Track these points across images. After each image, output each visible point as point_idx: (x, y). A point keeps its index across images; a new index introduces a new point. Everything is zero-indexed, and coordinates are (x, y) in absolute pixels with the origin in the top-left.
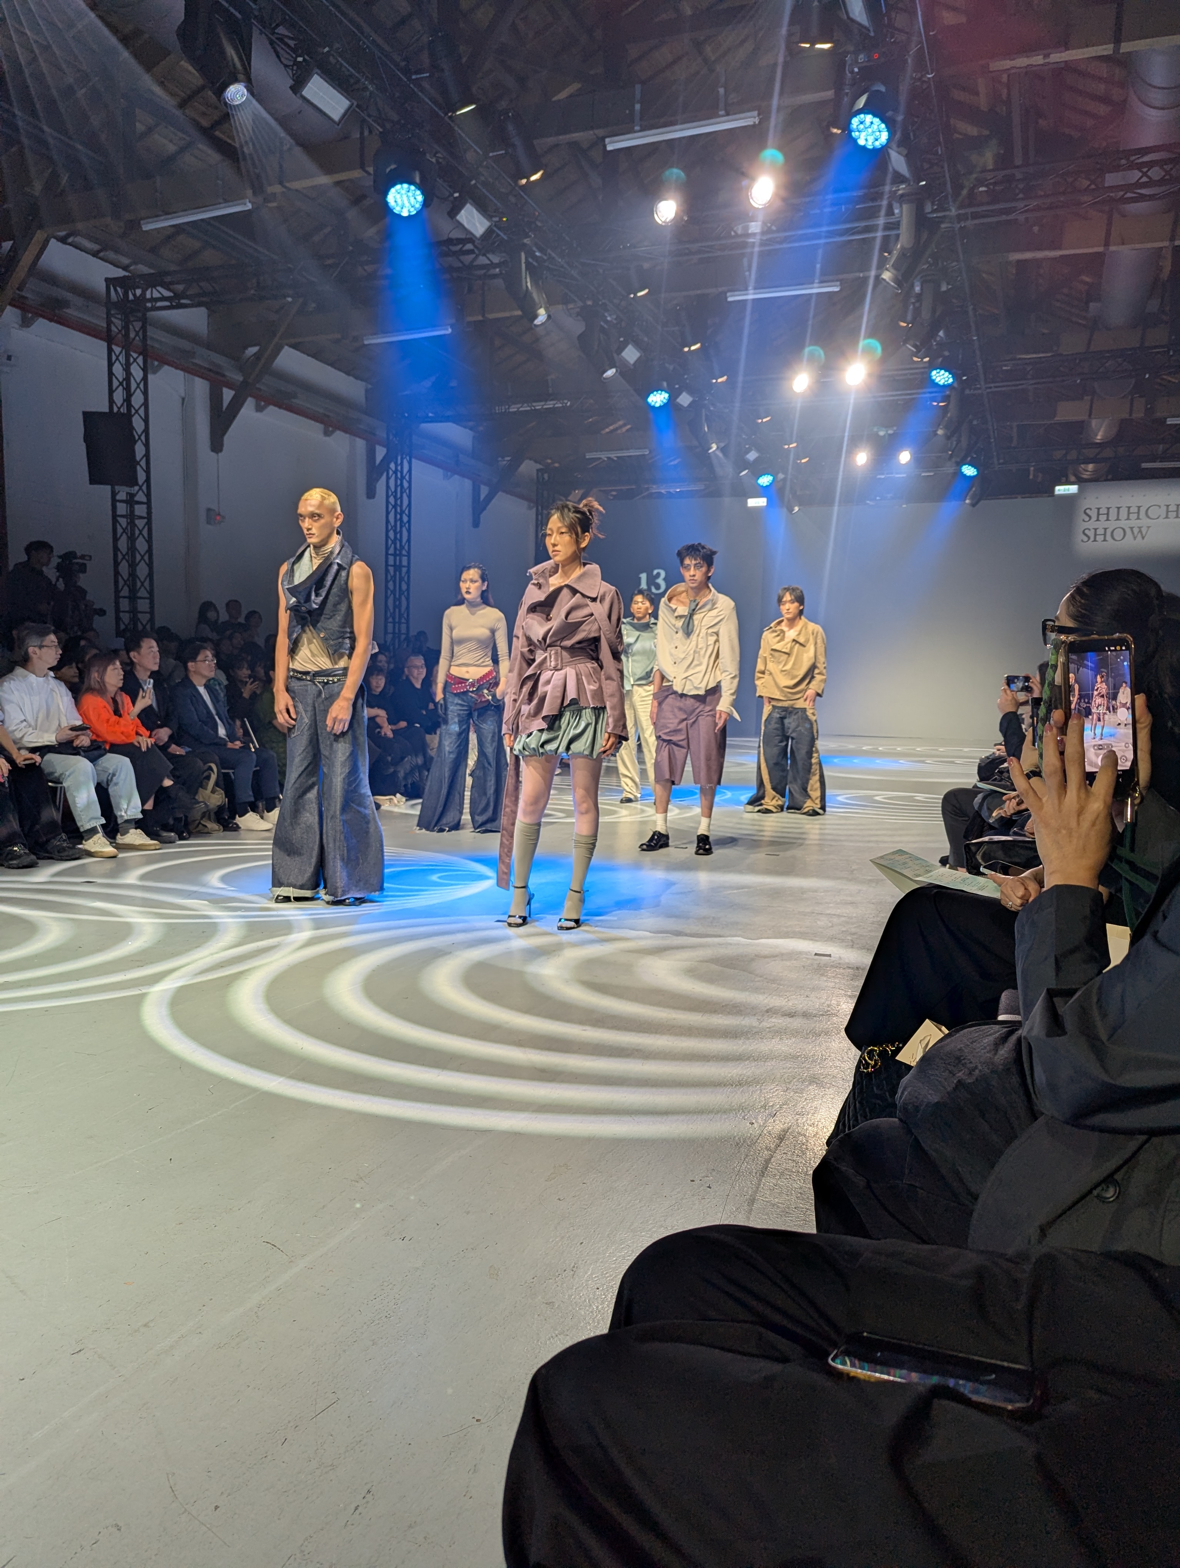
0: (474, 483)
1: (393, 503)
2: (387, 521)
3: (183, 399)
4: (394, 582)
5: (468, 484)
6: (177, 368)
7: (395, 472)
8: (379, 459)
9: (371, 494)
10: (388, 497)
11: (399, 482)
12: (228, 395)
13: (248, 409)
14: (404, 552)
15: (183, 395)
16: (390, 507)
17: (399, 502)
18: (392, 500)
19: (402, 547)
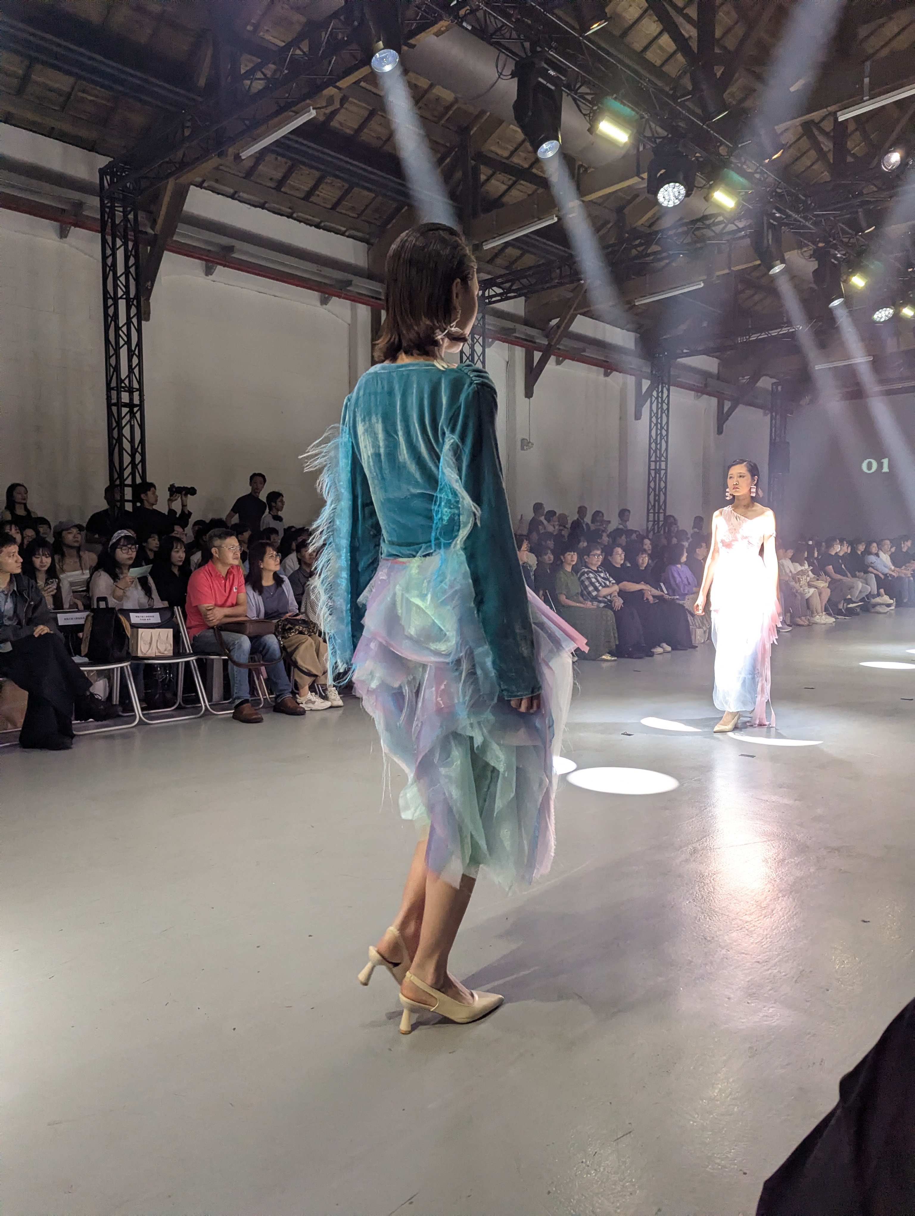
0: (719, 400)
1: (655, 422)
2: (650, 436)
3: (508, 362)
4: (655, 482)
5: (714, 401)
6: (504, 342)
7: (657, 398)
8: (644, 390)
9: (638, 417)
10: (651, 418)
11: (660, 405)
12: (537, 355)
13: (551, 365)
14: (663, 459)
15: (507, 360)
16: (653, 425)
17: (659, 421)
18: (654, 420)
19: (661, 455)
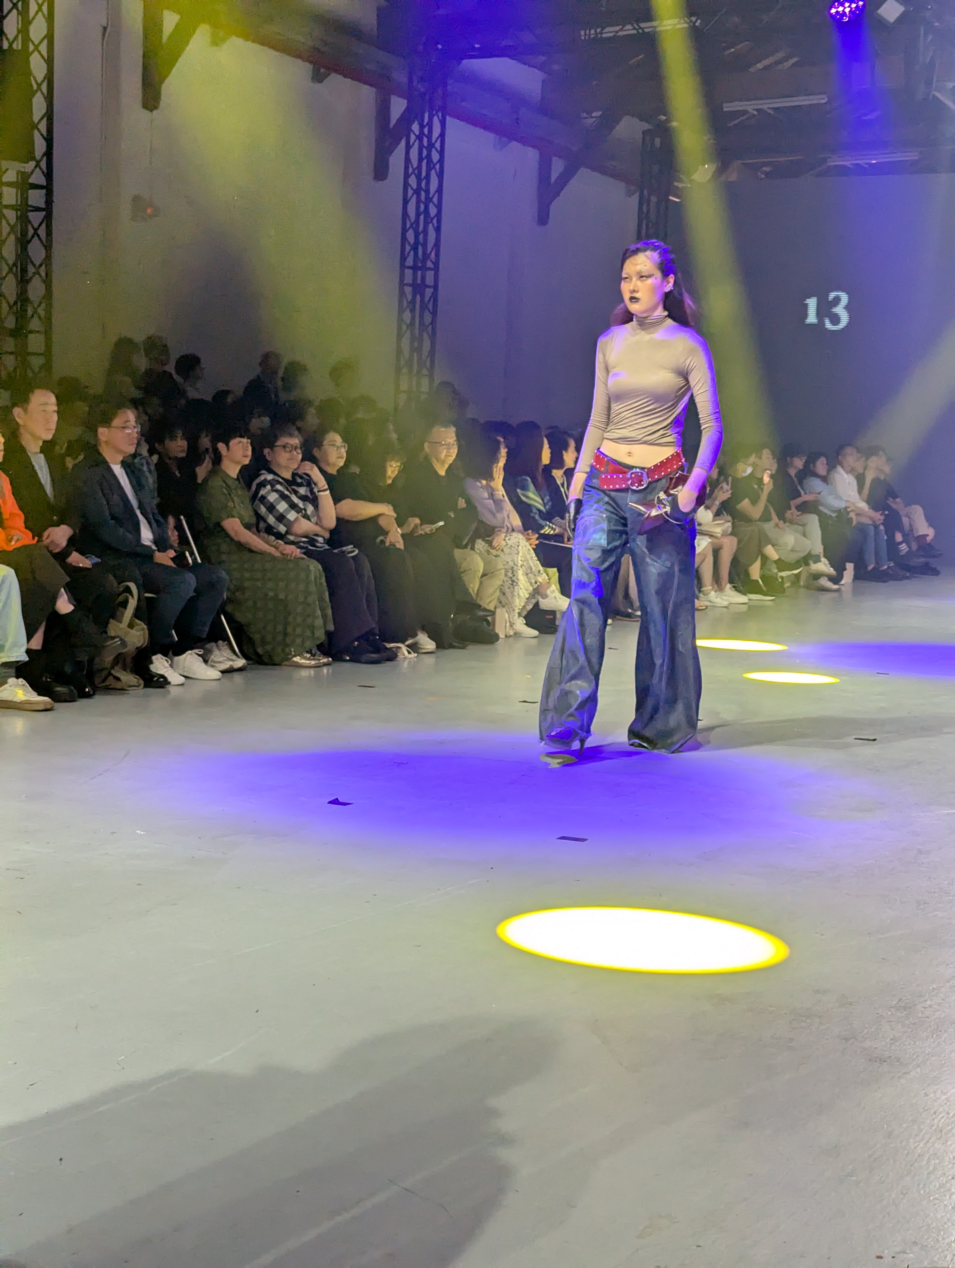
0: (541, 154)
1: (415, 187)
2: (405, 214)
4: (412, 311)
5: (532, 155)
7: (420, 138)
8: (395, 117)
9: (381, 171)
10: (407, 176)
11: (425, 153)
13: (199, 44)
14: (429, 264)
16: (410, 192)
17: (423, 184)
18: (413, 181)
19: (426, 256)
